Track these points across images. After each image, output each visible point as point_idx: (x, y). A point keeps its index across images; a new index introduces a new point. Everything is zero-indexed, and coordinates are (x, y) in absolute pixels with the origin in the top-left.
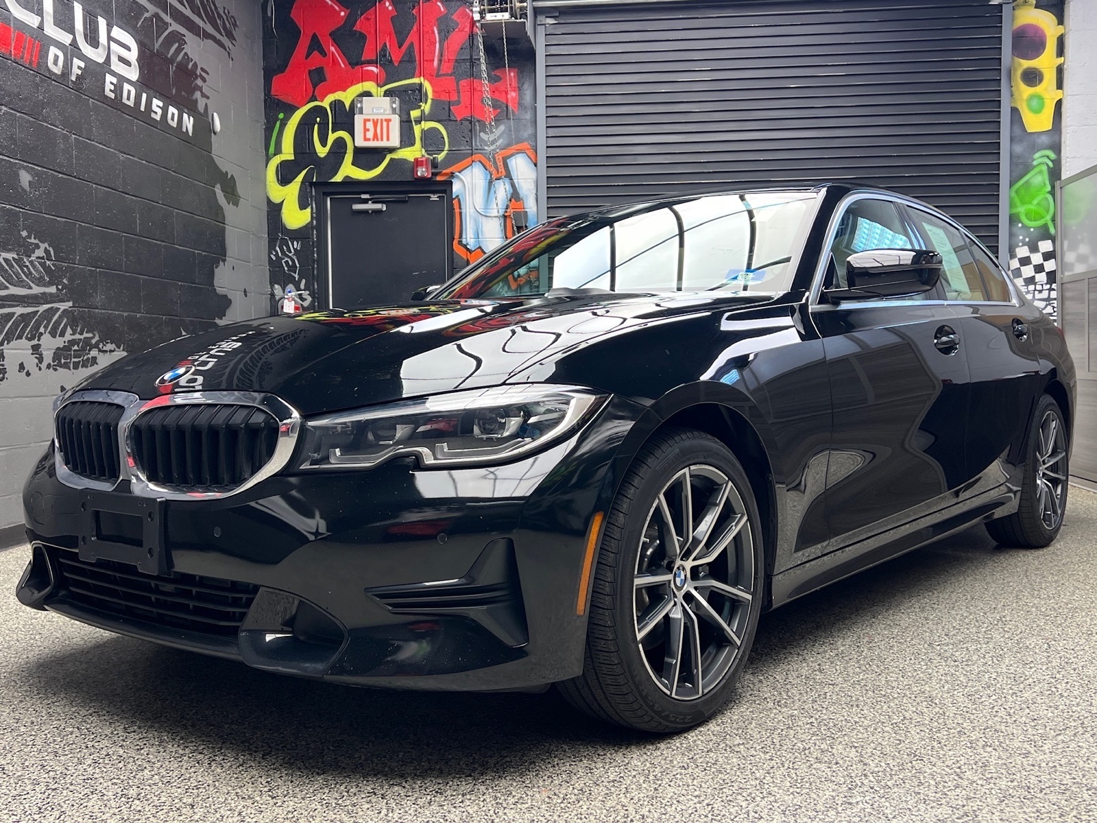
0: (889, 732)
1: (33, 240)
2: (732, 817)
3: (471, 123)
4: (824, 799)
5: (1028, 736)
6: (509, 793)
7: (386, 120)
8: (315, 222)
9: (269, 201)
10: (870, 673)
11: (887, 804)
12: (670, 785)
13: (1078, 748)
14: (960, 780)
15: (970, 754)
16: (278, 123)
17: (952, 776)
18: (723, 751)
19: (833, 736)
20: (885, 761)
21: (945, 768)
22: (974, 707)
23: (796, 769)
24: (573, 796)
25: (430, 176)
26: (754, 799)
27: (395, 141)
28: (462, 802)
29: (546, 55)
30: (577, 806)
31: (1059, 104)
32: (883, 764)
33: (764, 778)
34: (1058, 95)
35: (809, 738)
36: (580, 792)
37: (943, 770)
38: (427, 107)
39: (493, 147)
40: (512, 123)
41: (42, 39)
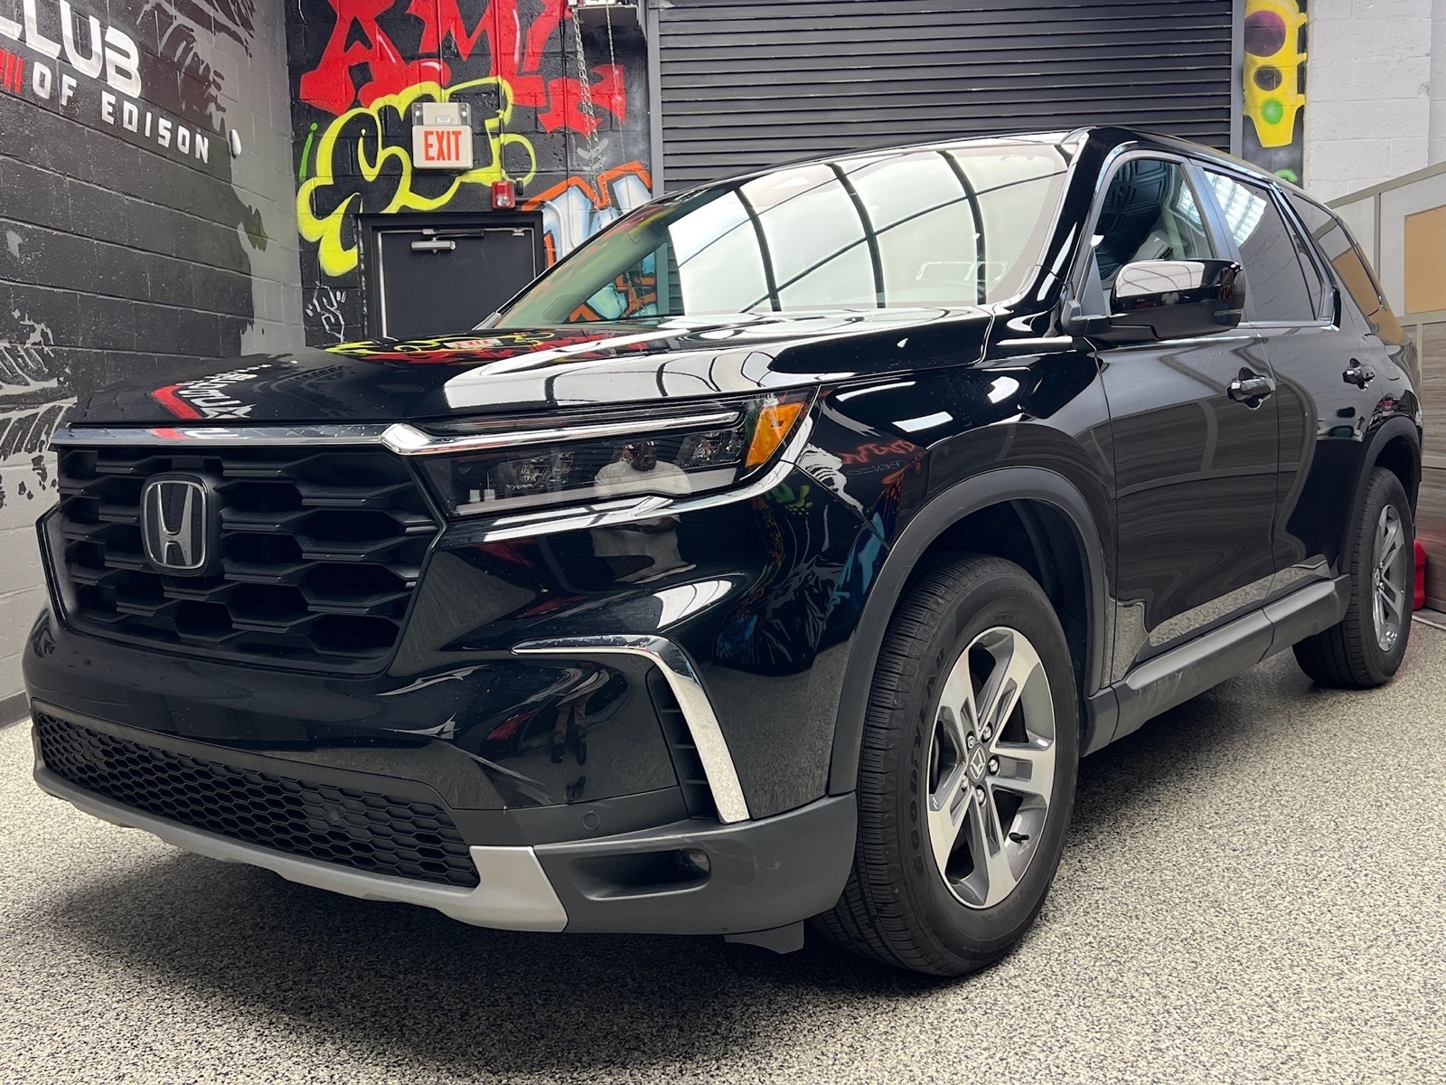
0: (1180, 952)
1: (27, 322)
2: (1033, 1074)
3: (564, 136)
4: (1129, 1045)
5: (1338, 950)
6: (768, 1054)
7: (453, 133)
8: (363, 266)
9: (302, 239)
10: (1140, 871)
11: (1202, 1050)
12: (951, 1036)
13: (1395, 964)
14: (1274, 1013)
15: (1279, 977)
16: (310, 136)
17: (1265, 1008)
18: (1000, 987)
19: (1119, 959)
20: (1186, 991)
21: (1255, 998)
22: (1269, 912)
23: (1089, 1007)
24: (844, 1055)
25: (513, 205)
26: (1051, 1048)
27: (466, 160)
28: (718, 1068)
29: (661, 49)
30: (853, 1067)
31: (1301, 111)
32: (1184, 996)
33: (1056, 1021)
34: (1300, 100)
35: (1092, 963)
36: (851, 1049)
37: (1252, 1000)
38: (506, 115)
39: (594, 167)
40: (617, 135)
41: (24, 54)
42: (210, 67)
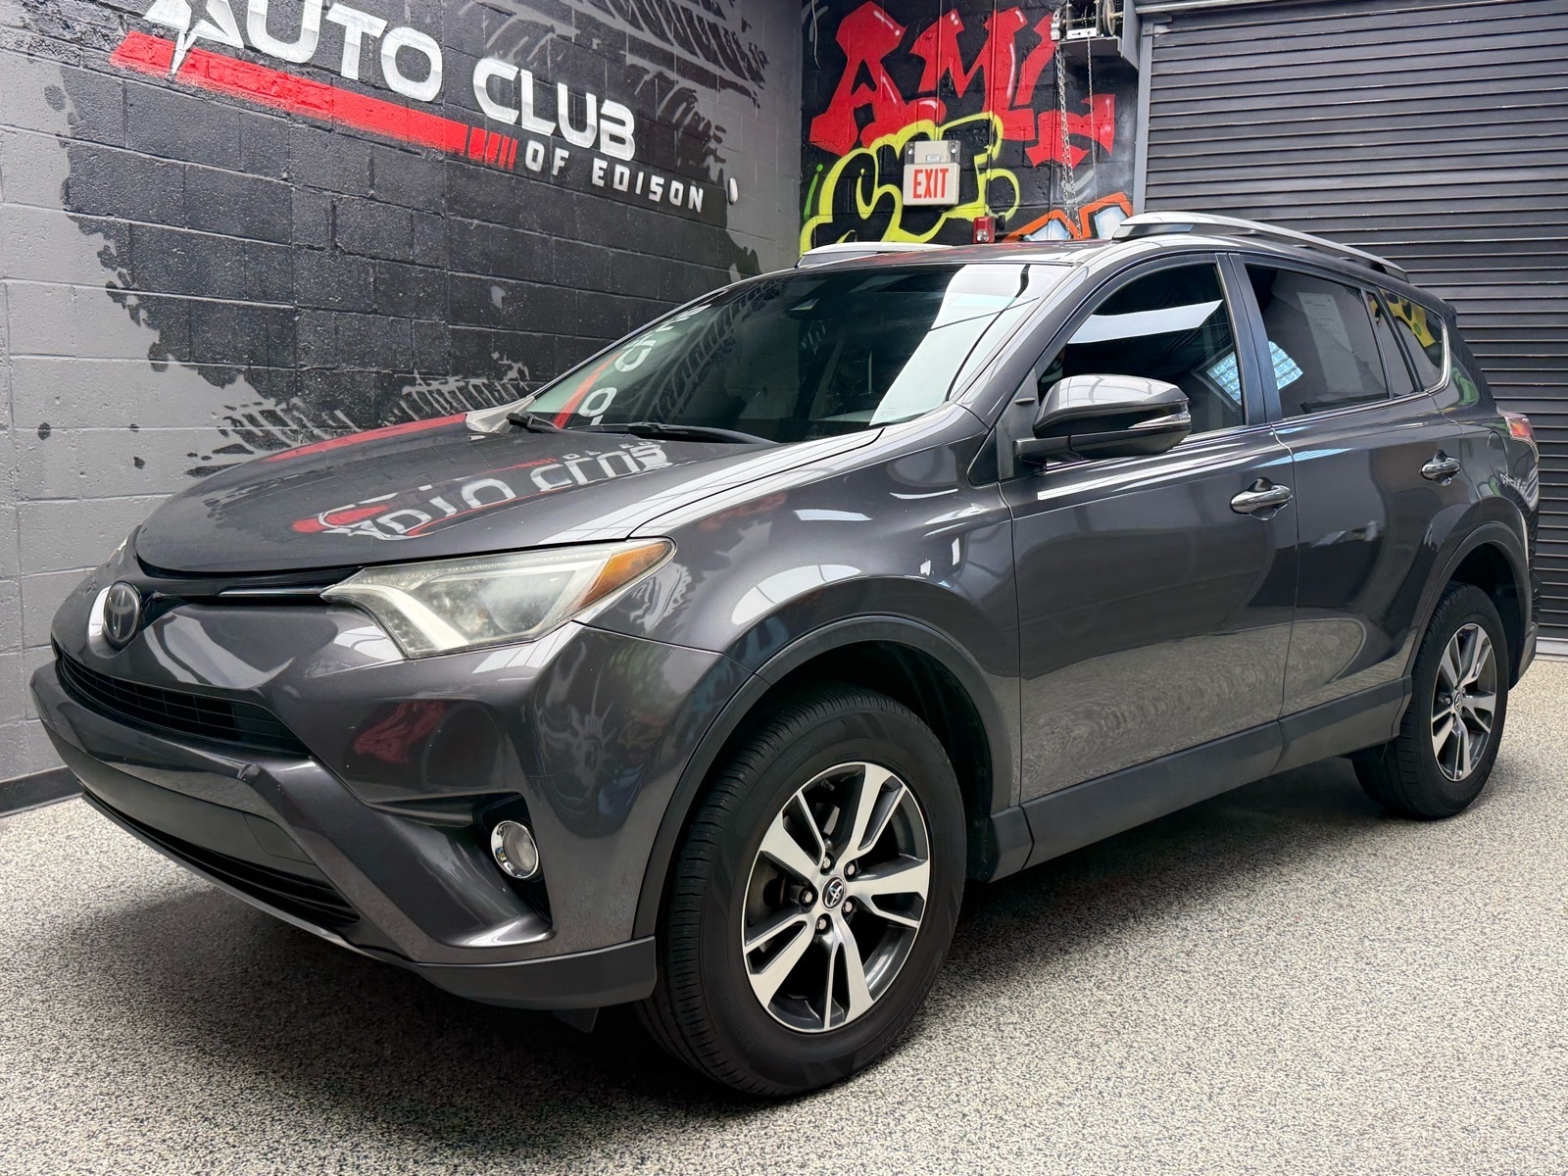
1: (505, 362)
3: (1050, 169)
7: (941, 170)
16: (816, 177)
27: (951, 196)
29: (1152, 76)
38: (994, 150)
39: (1077, 200)
40: (1104, 166)
41: (520, 135)
42: (712, 122)
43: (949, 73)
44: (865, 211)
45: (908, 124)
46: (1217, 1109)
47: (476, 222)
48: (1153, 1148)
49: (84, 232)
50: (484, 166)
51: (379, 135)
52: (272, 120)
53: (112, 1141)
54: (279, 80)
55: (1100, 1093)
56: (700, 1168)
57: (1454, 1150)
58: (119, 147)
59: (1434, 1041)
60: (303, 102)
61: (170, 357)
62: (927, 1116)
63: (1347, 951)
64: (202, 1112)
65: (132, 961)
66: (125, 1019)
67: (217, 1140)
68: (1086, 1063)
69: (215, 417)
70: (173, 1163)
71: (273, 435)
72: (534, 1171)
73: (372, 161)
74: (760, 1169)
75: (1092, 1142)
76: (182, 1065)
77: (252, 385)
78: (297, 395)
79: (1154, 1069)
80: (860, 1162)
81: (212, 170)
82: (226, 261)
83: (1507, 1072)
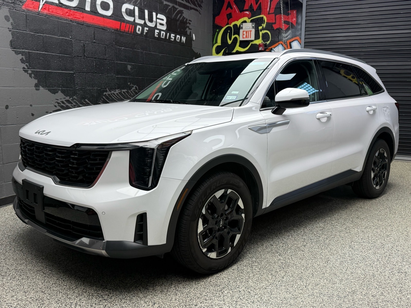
1: (132, 85)
3: (279, 30)
7: (250, 31)
16: (217, 33)
25: (264, 50)
27: (253, 38)
29: (306, 5)
38: (264, 25)
39: (286, 39)
40: (293, 29)
41: (135, 24)
42: (188, 19)
43: (252, 4)
44: (230, 42)
45: (241, 18)
46: (307, 290)
47: (123, 48)
48: (289, 301)
49: (16, 54)
50: (125, 33)
51: (96, 26)
52: (67, 22)
53: (18, 298)
54: (68, 12)
55: (277, 285)
56: (169, 306)
57: (369, 302)
58: (25, 31)
59: (367, 270)
60: (75, 17)
61: (40, 86)
62: (230, 292)
63: (347, 245)
64: (42, 290)
65: (28, 248)
66: (24, 264)
67: (45, 298)
68: (274, 277)
69: (53, 102)
70: (33, 304)
71: (69, 106)
72: (126, 307)
73: (94, 33)
74: (185, 306)
75: (273, 299)
76: (38, 277)
77: (63, 93)
78: (75, 96)
79: (291, 279)
80: (211, 304)
81: (50, 36)
82: (55, 61)
83: (386, 280)
